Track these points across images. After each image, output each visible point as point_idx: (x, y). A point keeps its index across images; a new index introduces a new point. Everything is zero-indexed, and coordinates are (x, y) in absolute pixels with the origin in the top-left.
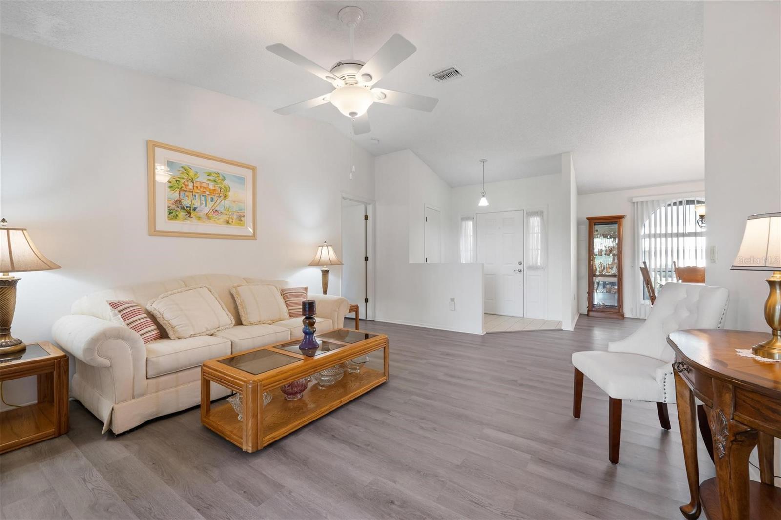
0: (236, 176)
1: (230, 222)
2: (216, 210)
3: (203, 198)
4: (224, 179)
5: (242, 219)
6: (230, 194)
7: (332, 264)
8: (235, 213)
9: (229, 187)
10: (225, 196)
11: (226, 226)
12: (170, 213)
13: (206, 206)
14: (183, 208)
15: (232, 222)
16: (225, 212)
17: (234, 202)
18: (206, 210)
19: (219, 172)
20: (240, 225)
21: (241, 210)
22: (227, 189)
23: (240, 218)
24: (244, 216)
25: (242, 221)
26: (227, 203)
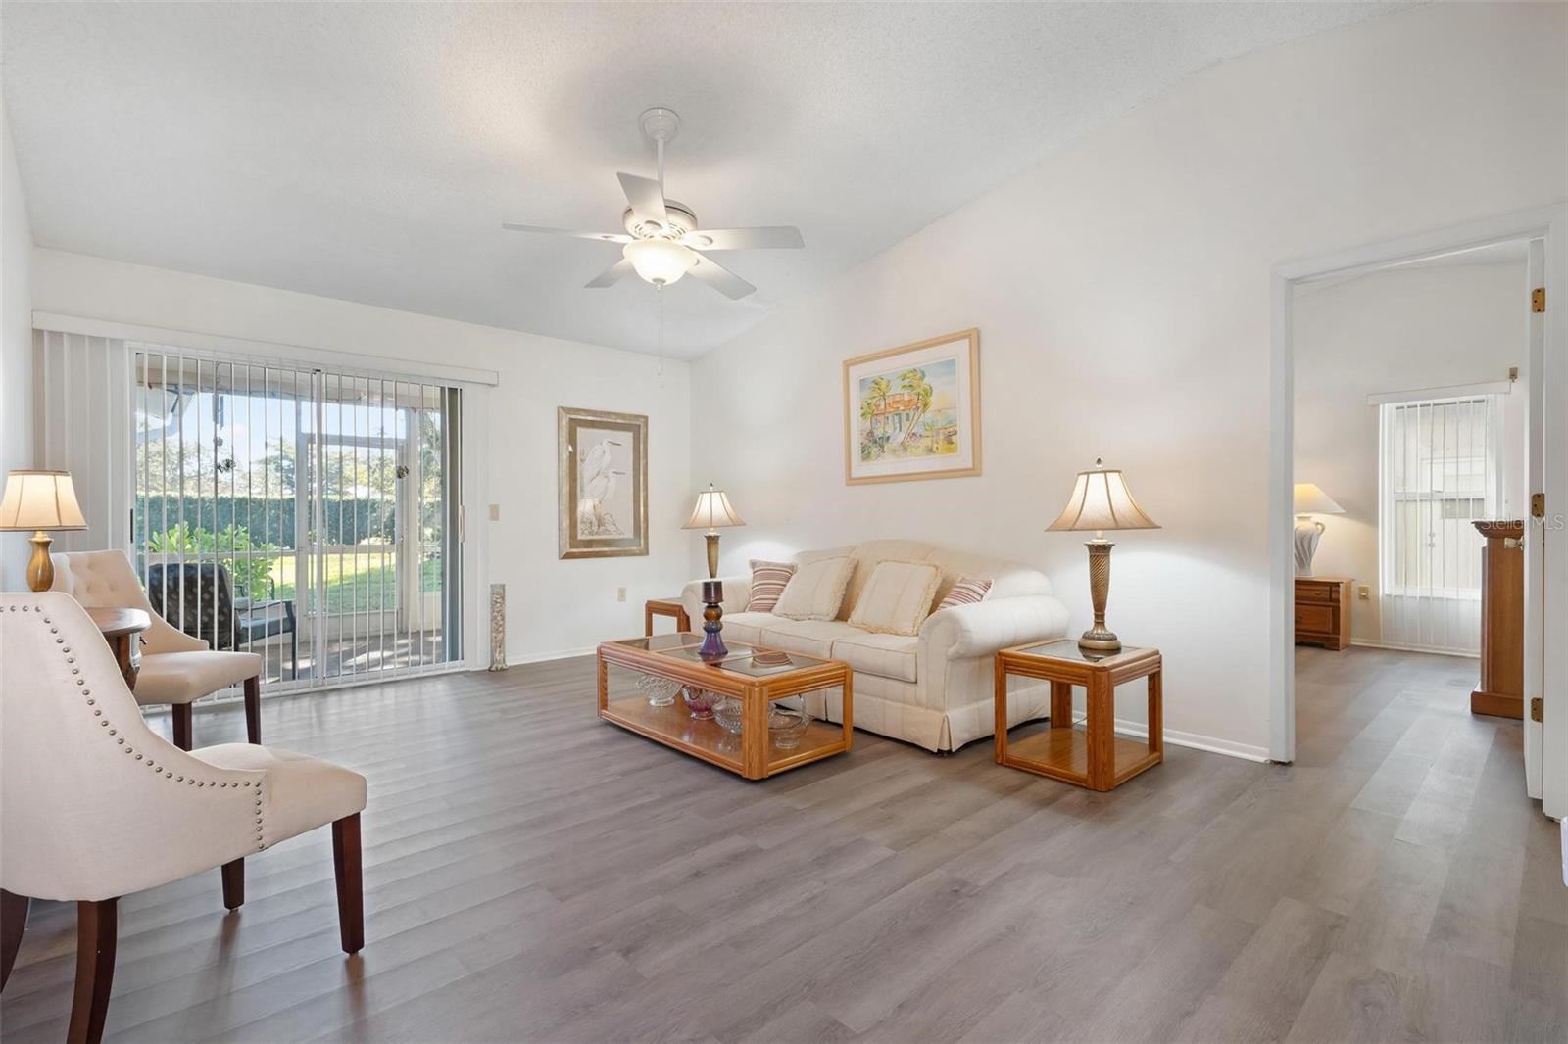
0: (942, 364)
1: (934, 449)
2: (914, 434)
3: (896, 418)
4: (923, 376)
5: (953, 438)
6: (932, 399)
7: (1117, 525)
8: (941, 431)
9: (931, 388)
10: (926, 405)
11: (929, 457)
12: (863, 452)
13: (900, 430)
14: (876, 442)
15: (937, 448)
16: (928, 433)
17: (939, 411)
18: (901, 437)
19: (915, 367)
20: (950, 451)
21: (950, 422)
22: (928, 392)
23: (949, 439)
24: (956, 433)
25: (952, 443)
26: (928, 416)
